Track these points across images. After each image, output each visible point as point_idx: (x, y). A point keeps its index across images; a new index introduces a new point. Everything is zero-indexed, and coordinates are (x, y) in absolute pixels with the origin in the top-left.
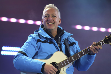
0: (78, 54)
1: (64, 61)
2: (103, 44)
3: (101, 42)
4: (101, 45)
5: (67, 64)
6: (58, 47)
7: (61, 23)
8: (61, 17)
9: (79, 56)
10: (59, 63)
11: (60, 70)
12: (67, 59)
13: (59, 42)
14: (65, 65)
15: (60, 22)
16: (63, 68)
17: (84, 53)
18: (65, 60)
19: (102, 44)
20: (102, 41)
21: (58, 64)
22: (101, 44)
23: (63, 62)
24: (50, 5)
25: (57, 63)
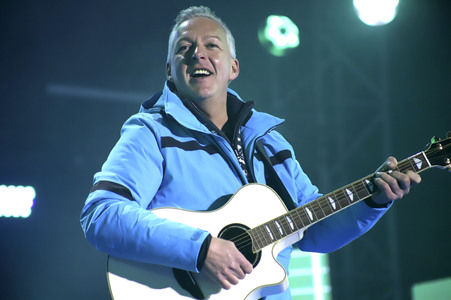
0: (331, 200)
1: (276, 220)
2: (425, 165)
3: (417, 160)
4: (417, 170)
5: (288, 231)
6: (239, 166)
7: (237, 73)
8: (236, 53)
9: (334, 205)
10: (258, 228)
11: (260, 252)
12: (286, 215)
13: (239, 147)
14: (278, 237)
15: (234, 71)
16: (271, 245)
17: (352, 197)
18: (282, 219)
19: (422, 167)
20: (421, 157)
21: (254, 230)
22: (419, 166)
23: (271, 224)
24: (195, 8)
25: (248, 228)
